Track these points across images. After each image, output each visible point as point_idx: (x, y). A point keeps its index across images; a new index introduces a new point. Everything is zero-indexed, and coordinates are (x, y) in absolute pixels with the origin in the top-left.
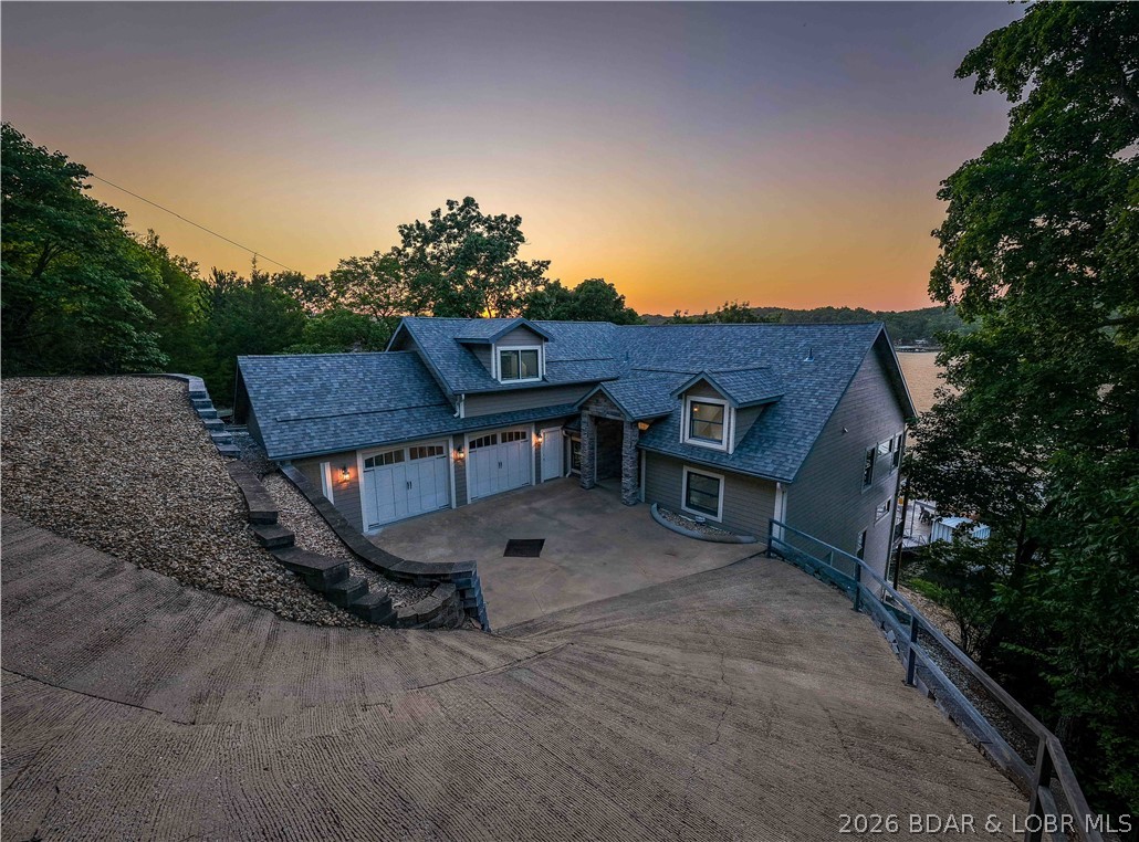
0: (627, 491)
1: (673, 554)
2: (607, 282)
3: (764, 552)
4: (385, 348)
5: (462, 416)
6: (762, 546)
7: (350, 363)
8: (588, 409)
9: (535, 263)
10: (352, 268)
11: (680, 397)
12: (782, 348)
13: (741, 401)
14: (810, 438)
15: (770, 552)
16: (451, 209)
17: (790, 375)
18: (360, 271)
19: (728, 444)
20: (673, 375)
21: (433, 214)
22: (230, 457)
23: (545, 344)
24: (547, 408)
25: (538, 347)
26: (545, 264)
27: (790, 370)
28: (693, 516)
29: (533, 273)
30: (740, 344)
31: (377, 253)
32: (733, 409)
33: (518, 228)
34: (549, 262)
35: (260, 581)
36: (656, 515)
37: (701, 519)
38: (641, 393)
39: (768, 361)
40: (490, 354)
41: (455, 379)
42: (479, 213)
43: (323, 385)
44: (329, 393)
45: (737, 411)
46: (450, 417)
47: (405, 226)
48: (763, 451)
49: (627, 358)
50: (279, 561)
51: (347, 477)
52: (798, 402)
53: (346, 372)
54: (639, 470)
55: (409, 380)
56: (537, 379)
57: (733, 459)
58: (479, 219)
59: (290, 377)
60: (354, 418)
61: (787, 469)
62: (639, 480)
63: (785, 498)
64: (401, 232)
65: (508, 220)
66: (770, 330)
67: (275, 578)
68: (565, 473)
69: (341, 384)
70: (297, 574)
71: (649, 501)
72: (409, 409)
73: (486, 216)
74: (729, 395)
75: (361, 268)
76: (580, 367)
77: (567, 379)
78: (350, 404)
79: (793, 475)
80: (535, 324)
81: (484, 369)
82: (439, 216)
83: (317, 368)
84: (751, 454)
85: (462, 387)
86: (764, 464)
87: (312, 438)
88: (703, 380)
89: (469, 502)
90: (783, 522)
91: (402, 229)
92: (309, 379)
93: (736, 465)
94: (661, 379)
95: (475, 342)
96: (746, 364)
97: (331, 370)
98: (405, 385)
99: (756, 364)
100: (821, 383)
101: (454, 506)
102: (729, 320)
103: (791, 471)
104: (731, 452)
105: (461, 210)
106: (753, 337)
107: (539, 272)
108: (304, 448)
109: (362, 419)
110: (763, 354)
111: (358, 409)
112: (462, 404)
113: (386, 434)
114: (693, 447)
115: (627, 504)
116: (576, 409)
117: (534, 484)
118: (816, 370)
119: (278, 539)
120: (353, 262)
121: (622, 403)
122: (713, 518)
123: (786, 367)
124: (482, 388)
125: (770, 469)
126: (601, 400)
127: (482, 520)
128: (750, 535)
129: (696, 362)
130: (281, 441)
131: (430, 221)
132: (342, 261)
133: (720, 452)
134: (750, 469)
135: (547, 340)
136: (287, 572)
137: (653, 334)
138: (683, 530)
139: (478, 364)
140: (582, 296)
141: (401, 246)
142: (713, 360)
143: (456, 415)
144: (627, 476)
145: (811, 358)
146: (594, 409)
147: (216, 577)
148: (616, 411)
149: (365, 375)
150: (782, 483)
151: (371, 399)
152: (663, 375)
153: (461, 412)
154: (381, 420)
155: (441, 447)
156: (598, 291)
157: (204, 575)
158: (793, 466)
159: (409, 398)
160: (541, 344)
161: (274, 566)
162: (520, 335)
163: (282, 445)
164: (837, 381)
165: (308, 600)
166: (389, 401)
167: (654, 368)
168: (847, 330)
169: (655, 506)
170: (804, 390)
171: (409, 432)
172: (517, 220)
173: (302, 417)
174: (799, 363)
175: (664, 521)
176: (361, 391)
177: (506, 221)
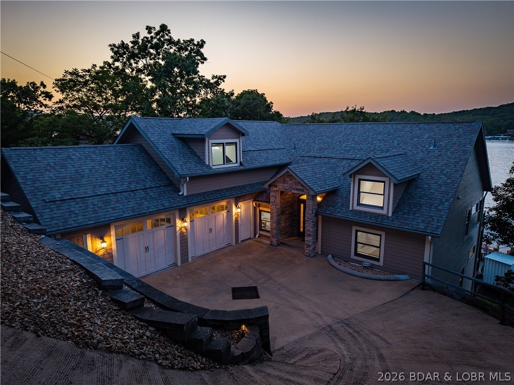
0: (309, 246)
1: (359, 291)
2: (260, 92)
3: (419, 286)
4: (114, 141)
5: (185, 194)
6: (416, 282)
7: (94, 153)
8: (276, 186)
9: (214, 77)
10: (74, 77)
11: (351, 176)
12: (411, 139)
13: (399, 179)
14: (446, 203)
15: (423, 286)
16: (150, 33)
17: (422, 159)
18: (81, 80)
19: (388, 209)
20: (334, 160)
21: (134, 37)
22: (38, 234)
23: (242, 138)
24: (243, 186)
25: (236, 140)
26: (222, 78)
27: (421, 155)
28: (360, 262)
29: (213, 85)
30: (380, 137)
31: (94, 66)
32: (392, 185)
33: (202, 50)
34: (225, 77)
35: (135, 338)
36: (333, 263)
37: (366, 264)
38: (315, 174)
39: (404, 149)
40: (204, 146)
41: (180, 165)
42: (170, 37)
43: (76, 171)
44: (82, 177)
45: (395, 185)
46: (176, 195)
47: (114, 45)
48: (414, 214)
49: (295, 148)
50: (141, 320)
51: (104, 245)
52: (432, 178)
53: (92, 160)
54: (317, 230)
55: (140, 166)
56: (237, 165)
57: (393, 220)
58: (171, 42)
59: (49, 165)
60: (106, 197)
61: (435, 226)
62: (317, 239)
63: (432, 247)
64: (112, 49)
65: (196, 43)
66: (400, 127)
67: (144, 334)
68: (255, 236)
69: (90, 171)
70: (158, 329)
71: (324, 253)
72: (145, 189)
73: (176, 40)
74: (390, 173)
75: (81, 77)
76: (264, 155)
77: (257, 165)
78: (101, 186)
79: (440, 230)
80: (234, 123)
81: (199, 157)
82: (138, 38)
83: (69, 157)
84: (405, 216)
85: (186, 172)
86: (417, 223)
87: (77, 215)
88: (370, 163)
89: (190, 260)
90: (431, 263)
91: (112, 47)
92: (64, 167)
93: (396, 224)
94: (325, 163)
95: (192, 136)
96: (387, 151)
97: (80, 159)
98: (138, 170)
99: (395, 151)
100: (446, 164)
101: (179, 264)
102: (352, 120)
103: (438, 227)
104: (390, 215)
105: (157, 34)
106: (389, 132)
107: (217, 83)
108: (72, 223)
109: (112, 197)
110: (398, 144)
111: (108, 190)
112: (185, 185)
113: (133, 210)
114: (361, 212)
115: (309, 256)
116: (266, 186)
117: (234, 244)
118: (440, 155)
119: (134, 302)
120: (75, 73)
121: (306, 181)
122: (376, 263)
123: (418, 153)
124: (200, 172)
125: (422, 226)
126: (287, 179)
127: (204, 273)
128: (405, 274)
129: (349, 151)
130: (52, 219)
131: (132, 42)
132: (66, 72)
133: (382, 215)
134: (407, 227)
135: (243, 135)
136: (150, 328)
137: (311, 131)
138: (356, 273)
139: (194, 153)
140: (242, 101)
141: (111, 61)
142: (361, 149)
143: (180, 193)
144: (309, 235)
145: (435, 146)
146: (281, 186)
147: (102, 338)
148: (300, 187)
149: (107, 163)
150: (432, 236)
151: (116, 182)
152: (326, 160)
153: (184, 191)
154: (127, 198)
155: (170, 219)
156: (254, 99)
157: (92, 338)
158: (439, 224)
159: (143, 181)
160: (239, 138)
161: (138, 324)
162: (225, 132)
163: (54, 222)
164: (457, 163)
165: (174, 350)
166: (130, 183)
167: (318, 155)
168: (457, 126)
169: (330, 256)
170: (434, 169)
171: (149, 208)
172: (202, 44)
173: (65, 198)
174: (427, 150)
175: (341, 267)
176: (107, 176)
177: (194, 44)
